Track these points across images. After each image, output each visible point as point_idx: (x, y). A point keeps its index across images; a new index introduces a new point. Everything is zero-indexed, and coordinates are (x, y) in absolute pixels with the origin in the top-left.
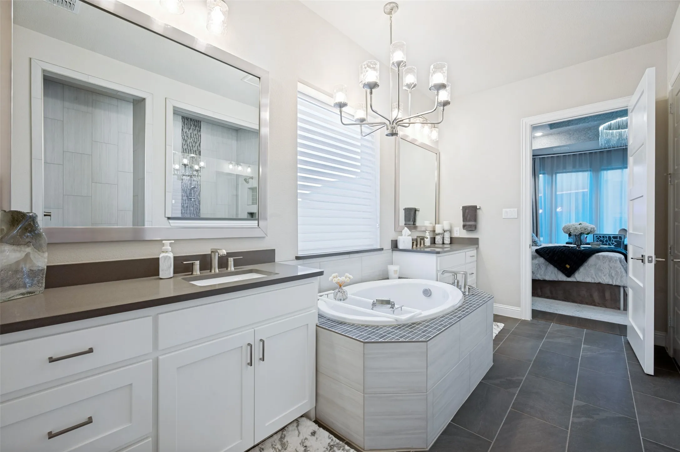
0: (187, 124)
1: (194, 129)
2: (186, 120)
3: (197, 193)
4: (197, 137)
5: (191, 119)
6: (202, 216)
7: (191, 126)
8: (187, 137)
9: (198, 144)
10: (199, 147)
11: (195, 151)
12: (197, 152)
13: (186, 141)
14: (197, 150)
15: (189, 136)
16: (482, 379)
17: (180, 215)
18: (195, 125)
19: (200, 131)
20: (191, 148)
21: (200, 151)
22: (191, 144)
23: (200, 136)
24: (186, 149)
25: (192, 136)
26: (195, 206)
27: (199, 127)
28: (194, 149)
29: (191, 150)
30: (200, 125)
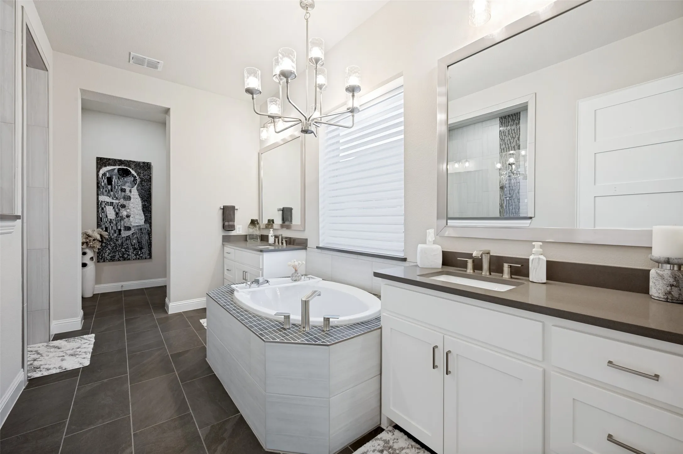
0: (504, 123)
1: (512, 124)
2: (504, 119)
3: (516, 191)
4: (516, 131)
5: (509, 116)
6: (522, 215)
7: (509, 122)
8: (505, 135)
9: (516, 139)
10: (517, 141)
11: (514, 147)
12: (516, 147)
13: (504, 140)
14: (515, 145)
15: (507, 134)
16: (242, 415)
17: (498, 215)
18: (513, 120)
19: (519, 122)
20: (510, 145)
21: (519, 145)
22: (509, 141)
23: (519, 129)
24: (504, 149)
25: (510, 133)
26: (513, 204)
27: (518, 119)
28: (513, 145)
29: (509, 148)
30: (518, 117)
